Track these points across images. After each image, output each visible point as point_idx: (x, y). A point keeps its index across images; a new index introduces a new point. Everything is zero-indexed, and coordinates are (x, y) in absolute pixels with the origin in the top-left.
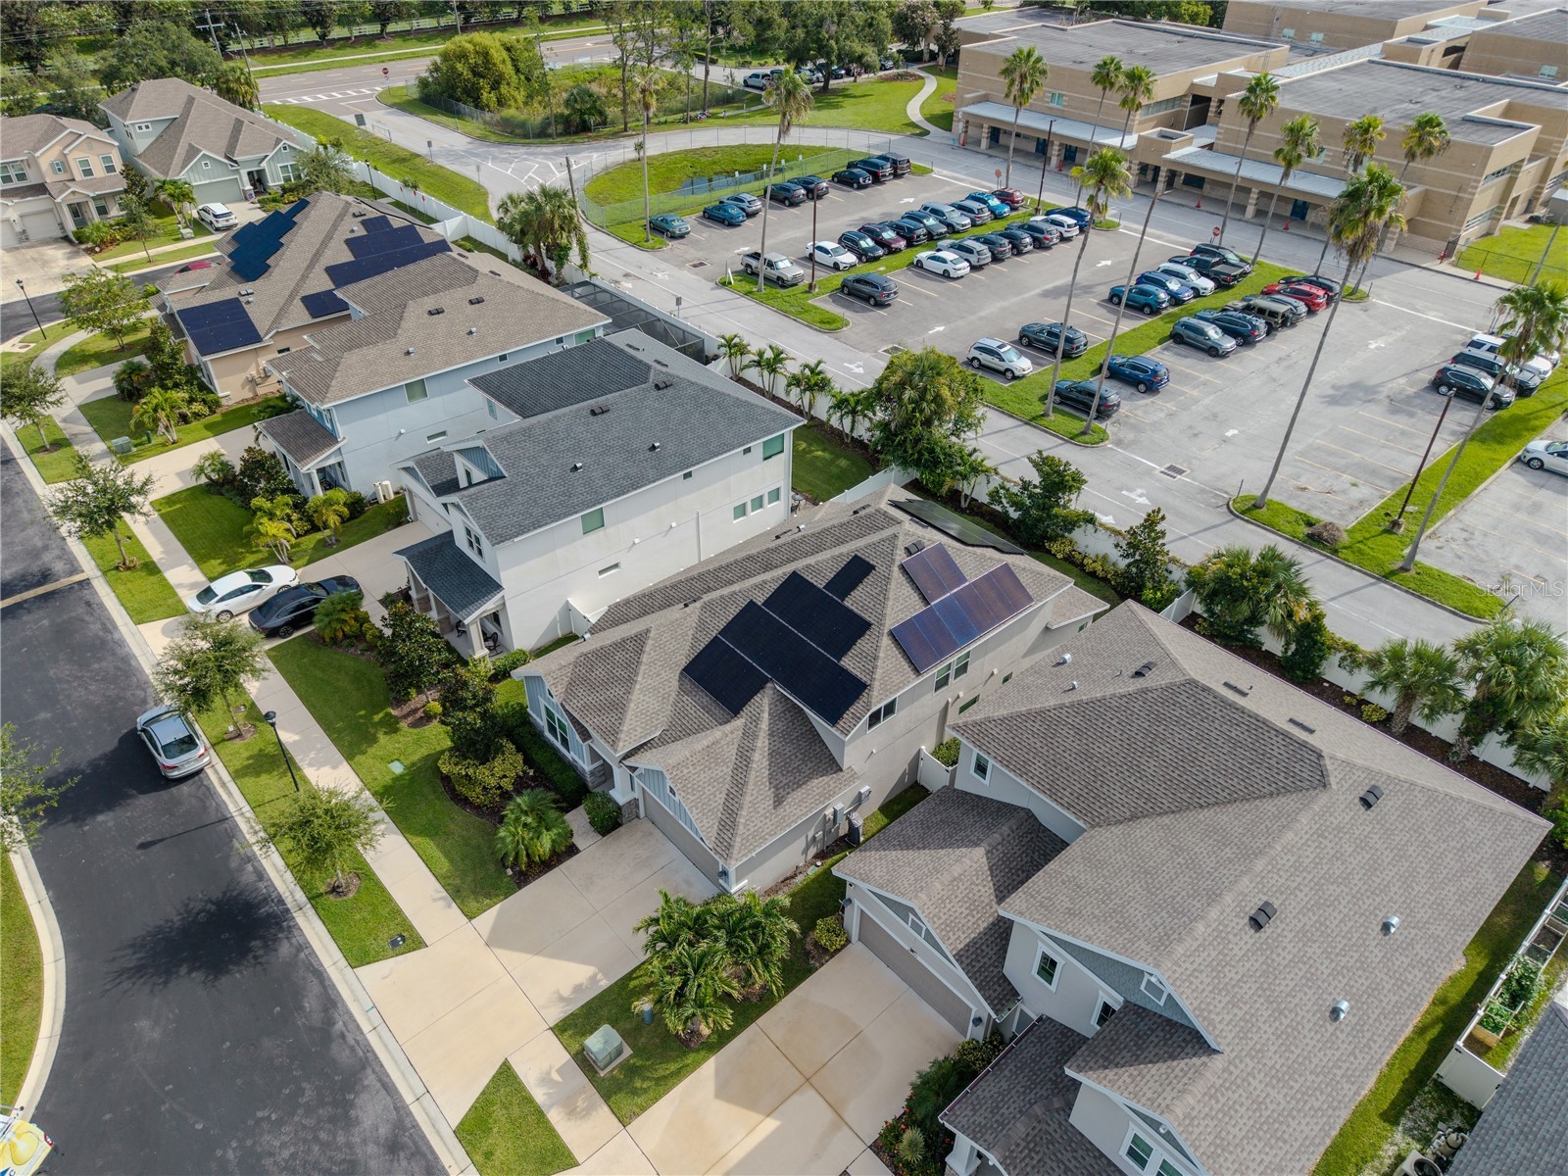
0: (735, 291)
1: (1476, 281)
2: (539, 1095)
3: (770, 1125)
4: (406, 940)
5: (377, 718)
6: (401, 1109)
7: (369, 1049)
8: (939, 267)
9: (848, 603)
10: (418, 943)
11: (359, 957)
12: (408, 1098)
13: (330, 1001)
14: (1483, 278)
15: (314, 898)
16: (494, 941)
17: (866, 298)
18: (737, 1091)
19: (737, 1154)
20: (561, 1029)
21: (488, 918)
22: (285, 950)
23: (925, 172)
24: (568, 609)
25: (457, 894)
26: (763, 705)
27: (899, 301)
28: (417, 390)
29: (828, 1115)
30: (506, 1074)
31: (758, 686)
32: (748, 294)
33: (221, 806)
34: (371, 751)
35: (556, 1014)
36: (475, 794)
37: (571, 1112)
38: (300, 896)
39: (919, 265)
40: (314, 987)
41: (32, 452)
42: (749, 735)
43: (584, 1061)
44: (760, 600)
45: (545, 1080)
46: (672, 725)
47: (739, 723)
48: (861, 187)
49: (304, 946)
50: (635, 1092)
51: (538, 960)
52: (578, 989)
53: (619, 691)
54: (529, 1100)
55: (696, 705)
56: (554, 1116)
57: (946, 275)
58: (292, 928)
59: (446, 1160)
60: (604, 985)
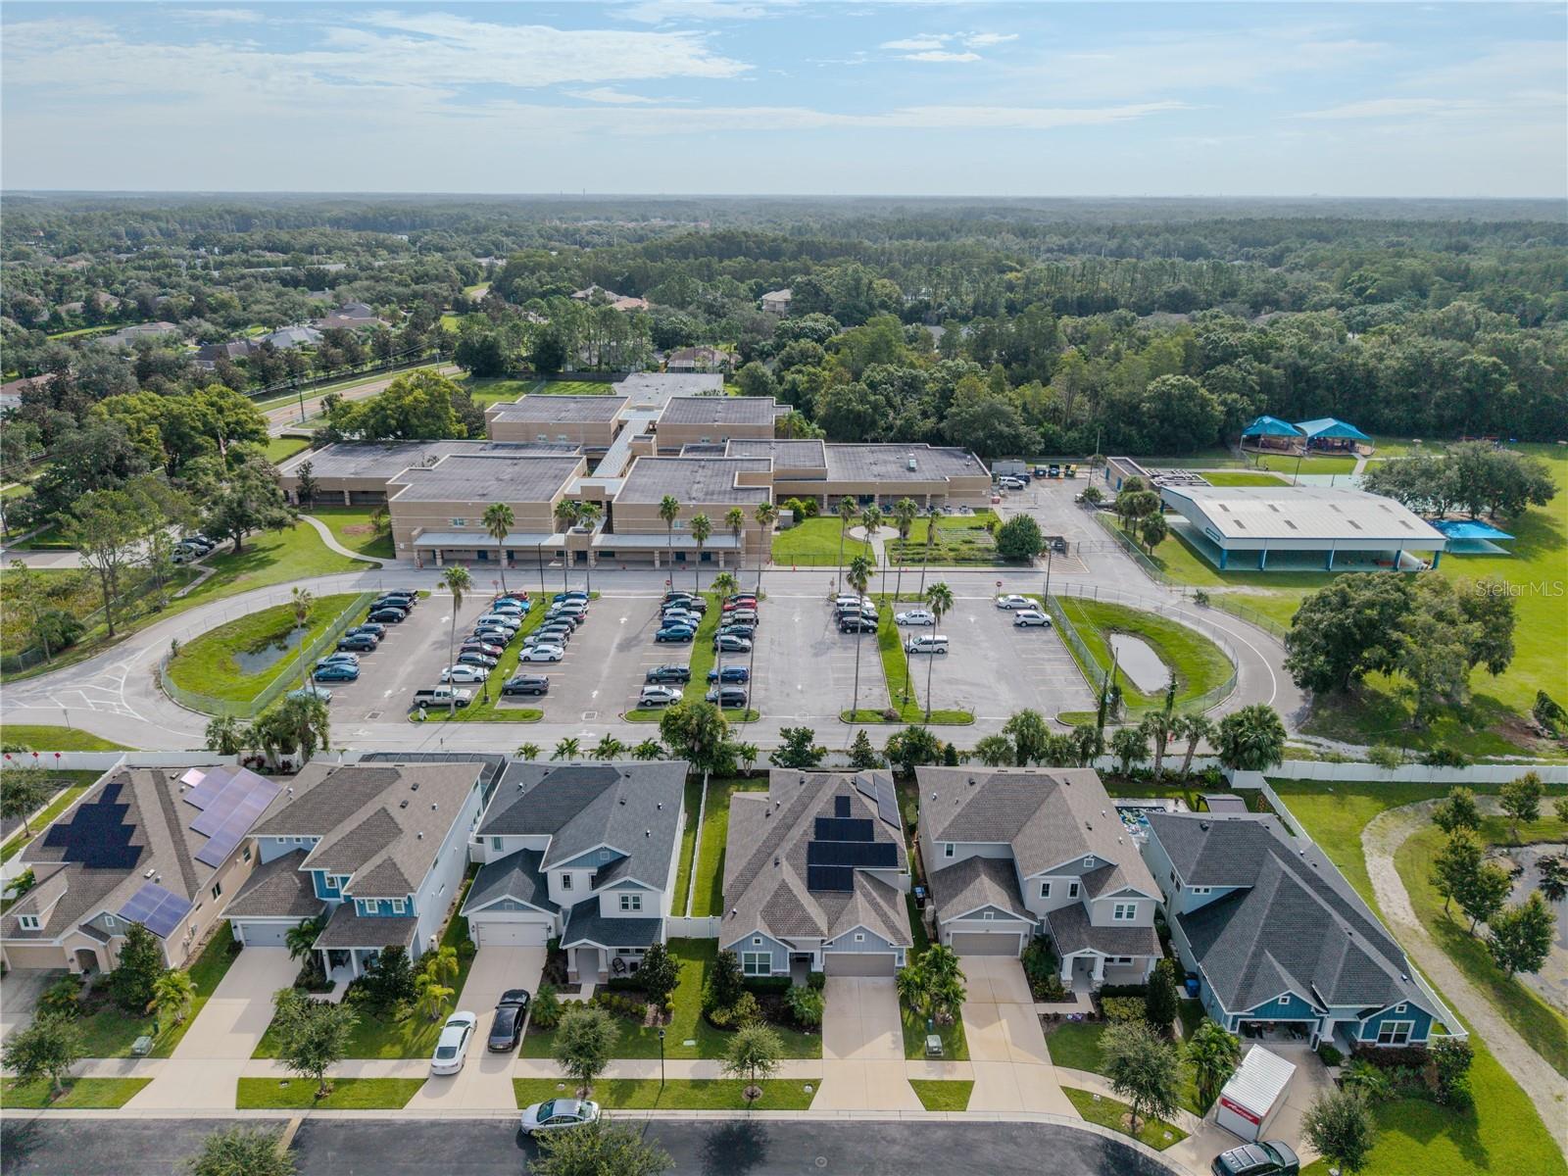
1: (794, 570)
2: (933, 1078)
3: (1004, 1022)
4: (815, 1084)
5: (643, 1033)
6: (901, 1124)
8: (546, 657)
9: (853, 817)
10: (817, 1081)
11: (805, 1104)
12: (898, 1119)
13: (821, 1125)
14: (797, 567)
15: (749, 1107)
16: (841, 1056)
17: (532, 692)
18: (984, 1021)
19: (1008, 1037)
20: (908, 1056)
21: (827, 1052)
22: (770, 1130)
23: (427, 594)
25: (802, 1057)
26: (858, 879)
27: (551, 686)
29: (1014, 1007)
30: (913, 1083)
31: (850, 874)
32: (449, 719)
33: (635, 1122)
34: (666, 1047)
35: (901, 1054)
37: (950, 1072)
38: (742, 1112)
39: (527, 659)
40: (807, 1128)
42: (866, 895)
43: (933, 1056)
44: (812, 839)
45: (929, 1072)
46: (828, 915)
47: (858, 893)
48: (400, 620)
49: (775, 1123)
50: (958, 1050)
51: (867, 1047)
52: (894, 1042)
53: (798, 914)
54: (933, 1082)
55: (831, 900)
56: (947, 1078)
57: (552, 660)
58: (758, 1123)
59: (938, 1119)
60: (900, 1033)
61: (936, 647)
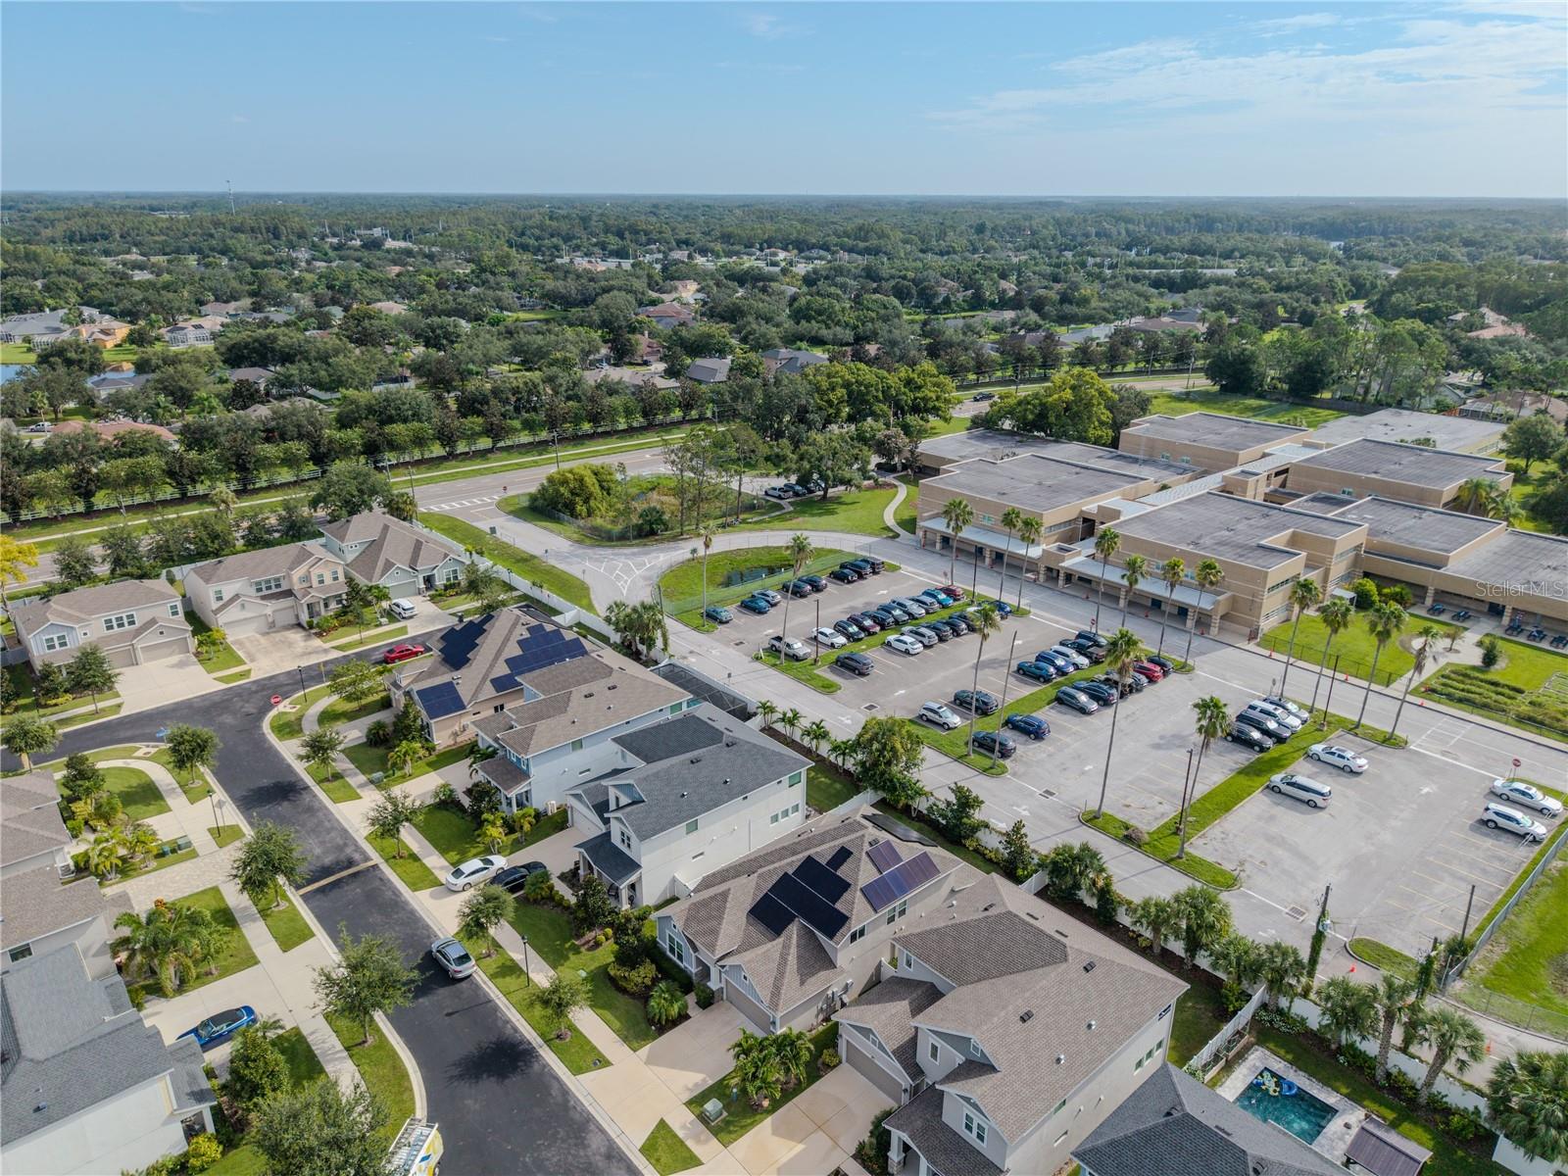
0: (765, 663)
1: (1270, 657)
2: (681, 1134)
3: (800, 1147)
4: (601, 1062)
5: (567, 945)
6: (610, 1140)
7: (589, 1114)
8: (903, 647)
9: (839, 873)
10: (608, 1063)
11: (577, 1070)
12: (613, 1136)
13: (565, 1092)
14: (1275, 655)
15: (548, 1042)
16: (649, 1062)
17: (853, 670)
18: (782, 1132)
19: (785, 1160)
20: (689, 1103)
21: (645, 1051)
22: (536, 1067)
23: (895, 568)
24: (674, 880)
25: (625, 1039)
26: (793, 930)
27: (875, 671)
28: (578, 745)
29: (830, 1143)
30: (662, 1124)
31: (790, 919)
32: (774, 665)
33: (486, 995)
34: (567, 963)
35: (687, 1097)
36: (630, 987)
37: (698, 1141)
38: (540, 1040)
39: (889, 644)
40: (555, 1085)
41: (319, 782)
42: (786, 947)
43: (703, 1118)
44: (790, 872)
45: (684, 1127)
46: (743, 943)
47: (780, 940)
48: (849, 582)
49: (546, 1065)
50: (730, 1132)
51: (673, 1071)
52: (696, 1085)
53: (715, 923)
54: (675, 1136)
55: (757, 931)
56: (689, 1143)
57: (907, 652)
58: (538, 1057)
59: (636, 1162)
60: (711, 1082)
61: (1307, 796)
